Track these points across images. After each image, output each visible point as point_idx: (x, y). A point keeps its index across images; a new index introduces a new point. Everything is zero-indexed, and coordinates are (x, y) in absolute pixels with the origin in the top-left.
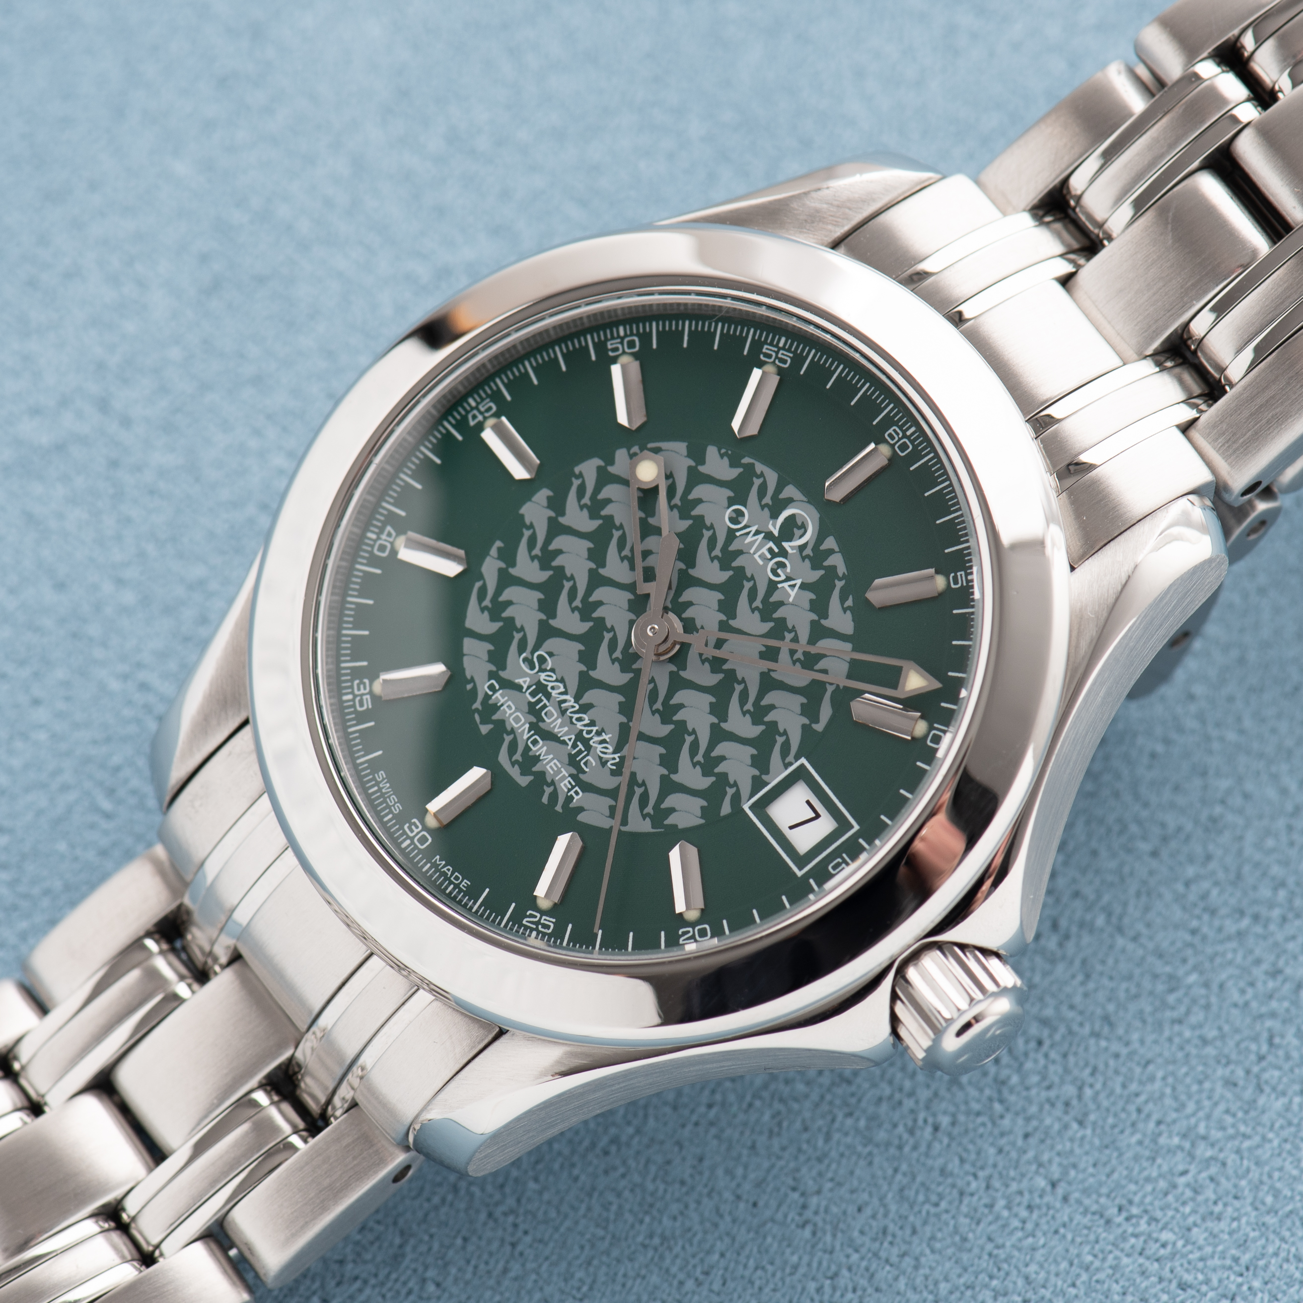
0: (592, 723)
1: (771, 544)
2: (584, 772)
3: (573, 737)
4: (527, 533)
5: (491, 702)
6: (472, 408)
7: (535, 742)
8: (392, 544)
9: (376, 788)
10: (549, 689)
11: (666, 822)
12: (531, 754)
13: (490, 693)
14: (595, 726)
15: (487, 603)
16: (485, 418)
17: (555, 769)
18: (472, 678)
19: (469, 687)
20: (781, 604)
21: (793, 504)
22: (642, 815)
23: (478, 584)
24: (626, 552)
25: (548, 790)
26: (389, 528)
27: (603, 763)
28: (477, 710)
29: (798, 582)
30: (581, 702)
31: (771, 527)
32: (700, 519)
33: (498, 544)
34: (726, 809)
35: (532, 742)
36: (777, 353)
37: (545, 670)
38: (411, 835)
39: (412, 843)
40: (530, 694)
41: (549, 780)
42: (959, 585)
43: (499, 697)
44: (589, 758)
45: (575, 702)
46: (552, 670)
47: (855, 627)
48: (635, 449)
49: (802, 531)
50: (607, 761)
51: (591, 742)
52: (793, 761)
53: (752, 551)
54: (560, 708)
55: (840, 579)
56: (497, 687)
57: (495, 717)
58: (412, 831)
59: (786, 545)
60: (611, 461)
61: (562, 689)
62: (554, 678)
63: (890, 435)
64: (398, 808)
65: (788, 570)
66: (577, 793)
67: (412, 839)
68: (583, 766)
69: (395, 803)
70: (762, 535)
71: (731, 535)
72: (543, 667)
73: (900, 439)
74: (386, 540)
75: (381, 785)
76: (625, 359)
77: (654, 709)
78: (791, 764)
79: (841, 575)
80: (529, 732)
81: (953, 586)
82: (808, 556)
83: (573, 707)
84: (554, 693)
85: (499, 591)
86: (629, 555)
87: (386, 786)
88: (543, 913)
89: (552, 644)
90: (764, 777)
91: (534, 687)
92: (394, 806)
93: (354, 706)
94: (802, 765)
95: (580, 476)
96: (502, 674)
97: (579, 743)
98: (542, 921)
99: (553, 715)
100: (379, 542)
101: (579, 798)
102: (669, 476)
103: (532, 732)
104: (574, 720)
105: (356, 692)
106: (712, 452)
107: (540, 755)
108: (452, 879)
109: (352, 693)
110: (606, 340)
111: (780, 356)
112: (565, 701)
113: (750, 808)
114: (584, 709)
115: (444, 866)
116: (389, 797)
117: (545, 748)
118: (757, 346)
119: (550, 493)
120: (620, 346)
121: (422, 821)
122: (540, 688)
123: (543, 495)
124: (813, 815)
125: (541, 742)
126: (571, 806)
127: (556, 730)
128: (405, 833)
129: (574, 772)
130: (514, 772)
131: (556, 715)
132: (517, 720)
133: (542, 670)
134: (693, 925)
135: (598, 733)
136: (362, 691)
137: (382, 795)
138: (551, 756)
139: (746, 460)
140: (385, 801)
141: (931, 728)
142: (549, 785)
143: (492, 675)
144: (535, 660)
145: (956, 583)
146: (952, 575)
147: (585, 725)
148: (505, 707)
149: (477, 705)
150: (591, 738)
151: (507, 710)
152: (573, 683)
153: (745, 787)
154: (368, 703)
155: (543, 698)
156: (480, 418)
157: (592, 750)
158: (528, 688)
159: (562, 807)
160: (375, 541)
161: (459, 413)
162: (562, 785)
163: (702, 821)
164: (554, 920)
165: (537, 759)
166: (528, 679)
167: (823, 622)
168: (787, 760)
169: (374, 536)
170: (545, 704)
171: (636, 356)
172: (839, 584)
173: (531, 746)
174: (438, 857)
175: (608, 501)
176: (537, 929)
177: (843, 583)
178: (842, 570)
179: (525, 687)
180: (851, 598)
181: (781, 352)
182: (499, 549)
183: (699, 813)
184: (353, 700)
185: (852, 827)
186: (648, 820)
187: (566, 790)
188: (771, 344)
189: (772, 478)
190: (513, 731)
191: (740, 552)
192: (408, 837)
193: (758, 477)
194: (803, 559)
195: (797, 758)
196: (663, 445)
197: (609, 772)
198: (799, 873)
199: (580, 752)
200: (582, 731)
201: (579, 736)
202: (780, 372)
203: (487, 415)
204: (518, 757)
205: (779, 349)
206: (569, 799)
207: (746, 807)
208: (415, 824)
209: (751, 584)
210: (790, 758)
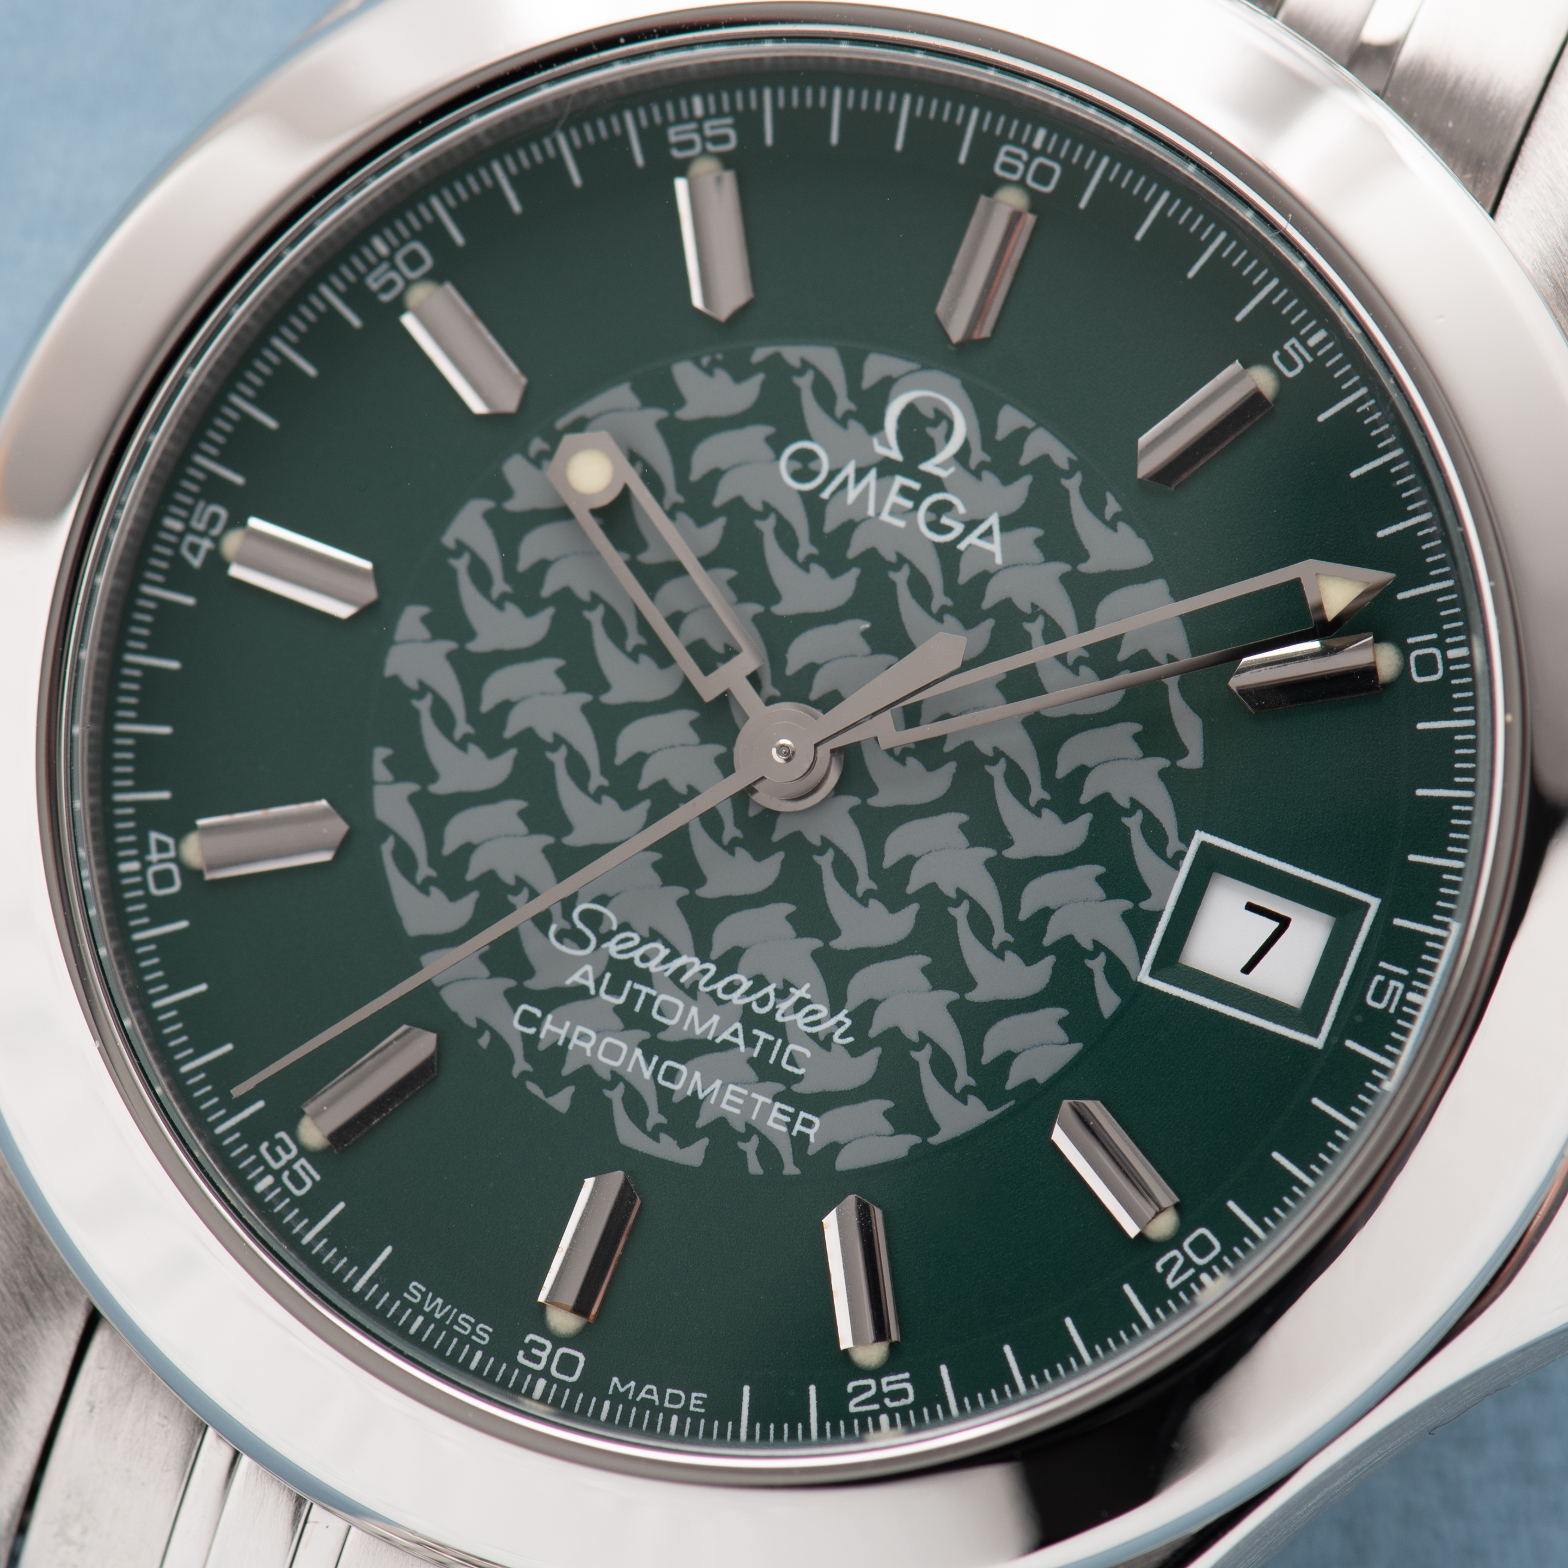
0: (759, 982)
1: (900, 481)
2: (799, 1078)
3: (738, 1026)
4: (424, 706)
5: (542, 1047)
6: (181, 535)
7: (672, 1075)
8: (177, 860)
9: (420, 1319)
10: (637, 963)
11: (1010, 1085)
12: (676, 1099)
13: (532, 1031)
14: (767, 984)
15: (424, 871)
16: (217, 540)
17: (740, 1101)
18: (480, 1021)
19: (484, 1041)
20: (984, 578)
21: (896, 388)
22: (956, 1096)
23: (387, 847)
24: (634, 639)
25: (750, 1147)
26: (154, 836)
27: (825, 1042)
28: (524, 1075)
29: (993, 521)
30: (715, 954)
31: (881, 451)
32: (737, 506)
33: (381, 753)
34: (1108, 1001)
35: (665, 1078)
36: (700, 130)
37: (610, 935)
38: (539, 1367)
39: (551, 1380)
40: (607, 992)
41: (741, 1128)
42: (1301, 366)
43: (552, 1029)
44: (791, 1047)
45: (703, 962)
46: (624, 927)
47: (1150, 546)
48: (537, 445)
49: (943, 426)
50: (830, 1036)
51: (779, 1017)
52: (1181, 846)
53: (871, 512)
54: (681, 986)
55: (1069, 475)
56: (538, 1013)
57: (566, 1071)
58: (537, 1360)
59: (928, 467)
60: (502, 490)
61: (664, 952)
62: (637, 940)
63: (1006, 167)
64: (484, 1333)
65: (961, 509)
66: (808, 1123)
67: (545, 1373)
68: (790, 1068)
69: (474, 1326)
70: (873, 474)
71: (813, 503)
72: (603, 929)
73: (1027, 165)
74: (161, 861)
75: (427, 1309)
76: (419, 294)
77: (860, 893)
78: (1181, 855)
79: (1064, 465)
80: (648, 1061)
81: (1290, 374)
82: (982, 466)
83: (704, 972)
84: (653, 966)
85: (434, 839)
86: (641, 641)
87: (437, 1306)
88: (876, 1373)
90: (1145, 905)
91: (608, 976)
92: (474, 1332)
93: (286, 1192)
94: (1204, 846)
95: (461, 548)
96: (531, 984)
97: (755, 1032)
98: (886, 1389)
99: (676, 1007)
100: (151, 871)
101: (817, 1130)
102: (633, 458)
103: (655, 1059)
104: (721, 995)
105: (276, 1166)
106: (685, 373)
107: (695, 1093)
108: (667, 1404)
109: (268, 1170)
110: (361, 277)
111: (709, 133)
112: (682, 970)
113: (1153, 974)
114: (729, 963)
115: (638, 1391)
116: (455, 1321)
117: (697, 1075)
118: (654, 138)
119: (424, 610)
120: (393, 275)
121: (546, 1332)
122: (621, 972)
123: (411, 620)
124: (1274, 925)
125: (682, 1068)
126: (811, 1151)
127: (698, 1031)
128: (525, 1370)
129: (780, 1087)
130: (667, 1149)
131: (681, 1005)
132: (612, 1052)
133: (604, 938)
134: (1175, 1241)
135: (782, 994)
136: (285, 1158)
137: (440, 1325)
138: (718, 1083)
139: (760, 354)
140: (452, 1334)
141: (1405, 651)
142: (746, 1138)
143: (514, 998)
144: (580, 925)
145: (1291, 364)
146: (1276, 355)
147: (748, 993)
148: (575, 1041)
149: (521, 1065)
150: (774, 1010)
151: (582, 1044)
152: (679, 929)
153: (1122, 943)
154: (310, 1174)
155: (637, 986)
156: (206, 544)
157: (789, 1031)
158: (598, 982)
159: (796, 1163)
160: (142, 872)
161: (162, 557)
162: (770, 1123)
163: (1077, 1047)
164: (907, 1375)
165: (693, 1103)
166: (588, 968)
167: (1083, 568)
168: (1170, 852)
169: (135, 866)
170: (648, 995)
171: (436, 276)
172: (1073, 484)
173: (668, 1084)
174: (615, 1380)
175: (542, 567)
176: (884, 1409)
177: (1078, 478)
178: (1061, 455)
179: (591, 984)
180: (1110, 497)
181: (707, 125)
182: (388, 762)
183: (1061, 1035)
184: (278, 1182)
185: (1367, 906)
186: (972, 1099)
187: (784, 1129)
188: (679, 120)
189: (827, 360)
190: (616, 1077)
191: (849, 527)
192: (537, 1375)
193: (801, 372)
194: (977, 474)
195: (1186, 838)
196: (586, 409)
197: (845, 1054)
198: (1318, 1043)
199: (768, 1046)
200: (748, 1006)
201: (749, 1018)
202: (727, 161)
203: (216, 531)
204: (655, 1117)
205: (700, 121)
206: (800, 1142)
207: (1144, 977)
208: (534, 1344)
209: (905, 571)
210: (1174, 845)
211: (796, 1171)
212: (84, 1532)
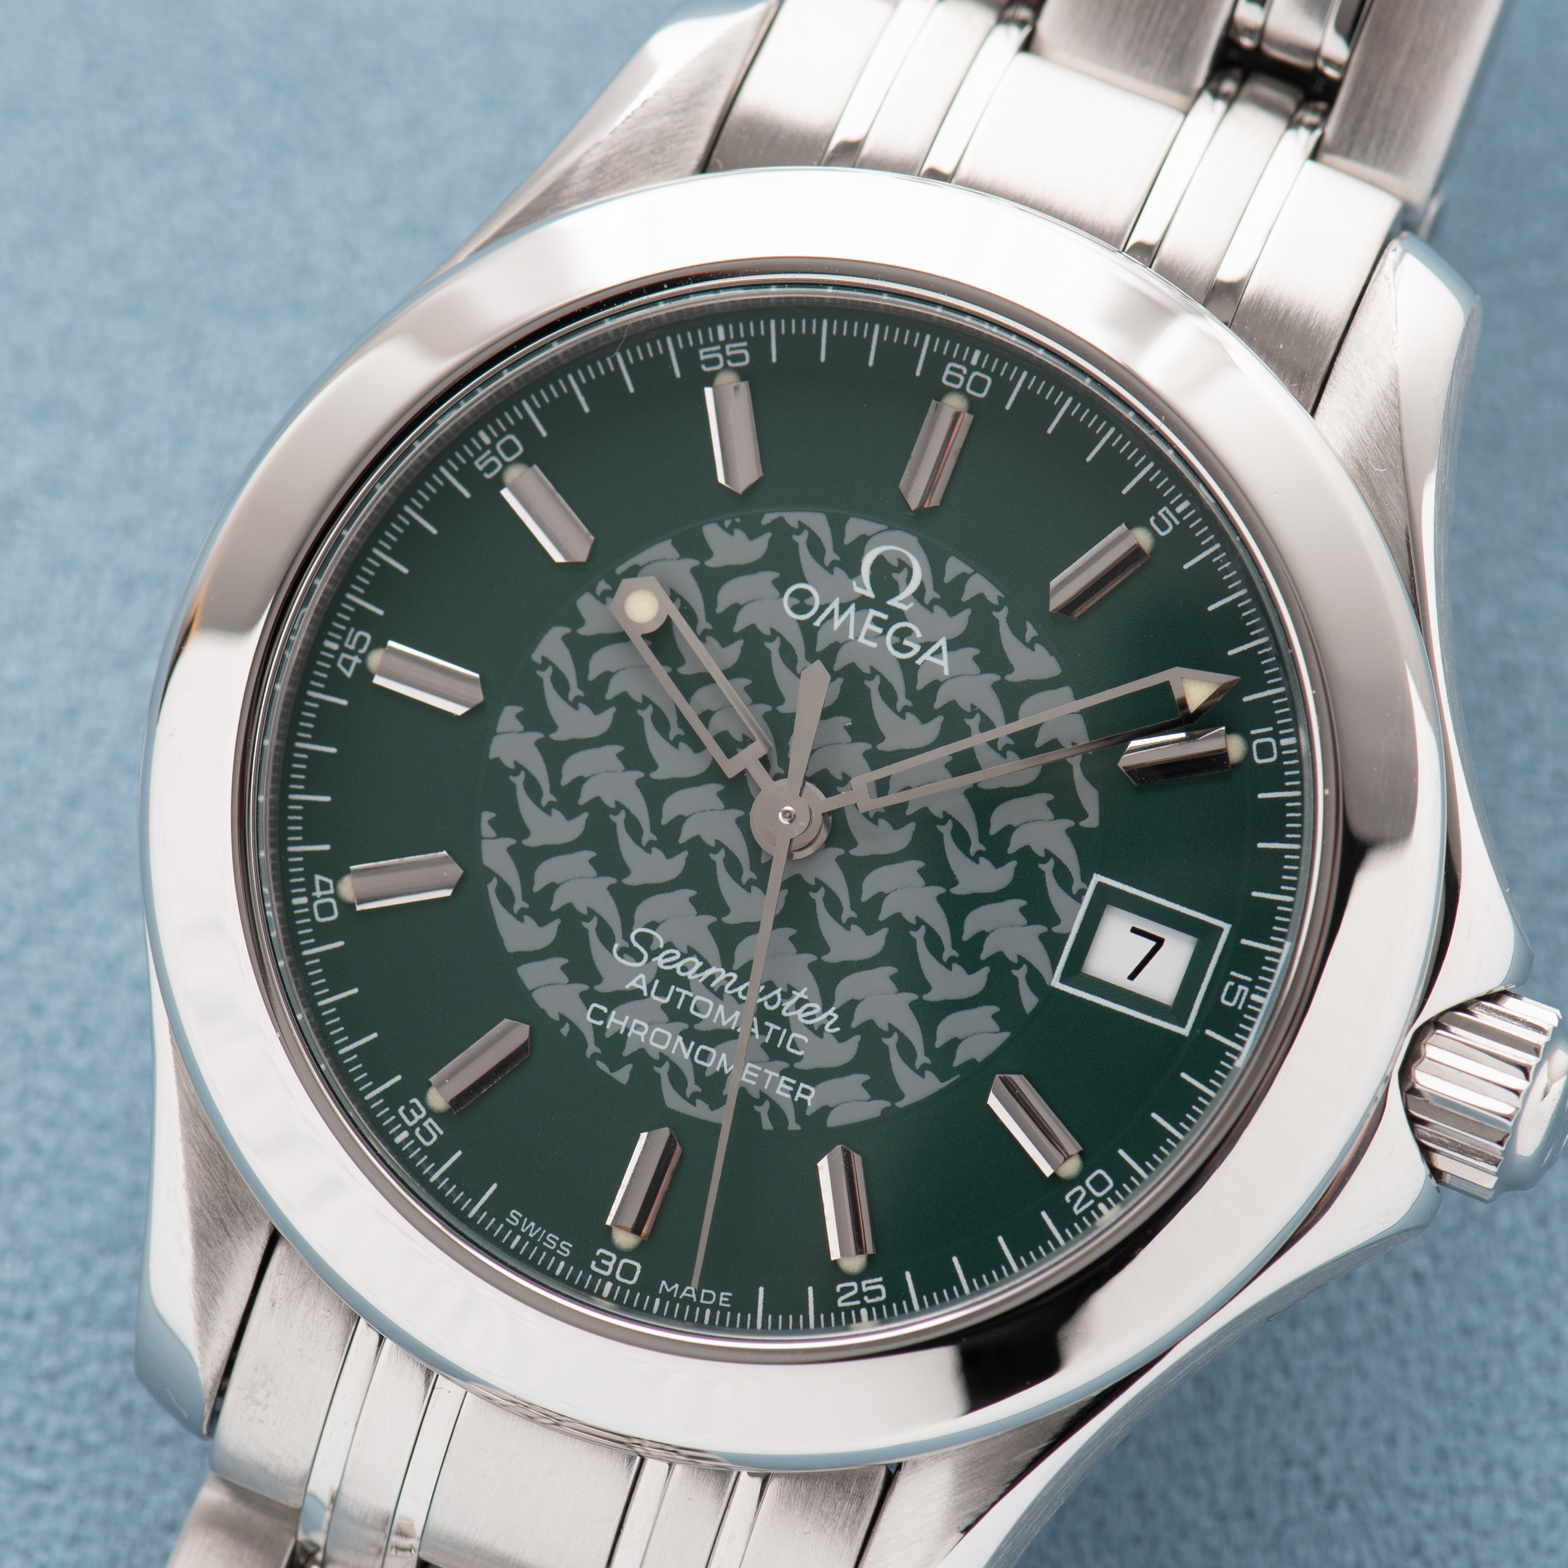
0: (770, 986)
1: (872, 613)
2: (800, 1058)
3: (754, 1019)
4: (519, 780)
5: (608, 1035)
6: (337, 654)
7: (704, 1056)
8: (335, 896)
9: (518, 1238)
10: (679, 972)
11: (957, 1063)
12: (708, 1074)
13: (601, 1023)
14: (776, 988)
15: (520, 904)
16: (363, 657)
17: (756, 1075)
18: (561, 1016)
19: (565, 1030)
20: (935, 685)
21: (869, 543)
22: (916, 1071)
23: (492, 886)
24: (675, 731)
25: (763, 1110)
26: (318, 878)
27: (819, 1031)
28: (595, 1056)
29: (942, 643)
30: (736, 967)
31: (859, 590)
32: (751, 632)
33: (487, 816)
34: (1029, 1001)
35: (700, 1058)
36: (722, 351)
37: (658, 952)
38: (607, 1273)
39: (616, 1283)
40: (656, 994)
41: (757, 1096)
42: (1171, 527)
43: (615, 1021)
44: (793, 1035)
45: (727, 972)
46: (669, 945)
47: (1059, 661)
48: (602, 586)
49: (905, 572)
50: (822, 1027)
51: (784, 1013)
52: (1083, 886)
53: (851, 636)
54: (711, 990)
55: (998, 608)
56: (605, 1010)
57: (626, 1052)
58: (606, 1268)
59: (893, 602)
60: (576, 620)
61: (699, 964)
62: (678, 955)
63: (950, 378)
64: (566, 1248)
65: (918, 634)
66: (806, 1092)
67: (612, 1278)
68: (793, 1051)
69: (558, 1243)
70: (853, 607)
71: (808, 630)
72: (653, 947)
73: (967, 377)
74: (323, 897)
75: (523, 1230)
76: (514, 474)
77: (844, 920)
78: (1083, 892)
79: (995, 602)
80: (687, 1046)
81: (1163, 534)
82: (934, 602)
83: (729, 979)
84: (690, 975)
85: (527, 880)
86: (681, 732)
87: (531, 1228)
88: (858, 1278)
89: (646, 910)
90: (1056, 929)
91: (657, 982)
92: (558, 1247)
93: (418, 1143)
94: (1100, 885)
95: (546, 663)
96: (598, 988)
97: (767, 1024)
98: (865, 1289)
99: (707, 1006)
100: (316, 904)
101: (813, 1097)
102: (674, 596)
103: (692, 1044)
104: (741, 996)
105: (410, 1124)
106: (712, 533)
107: (722, 1069)
108: (702, 1301)
109: (405, 1127)
110: (471, 461)
111: (729, 353)
112: (712, 978)
113: (1062, 981)
114: (746, 973)
115: (680, 1291)
116: (544, 1239)
117: (724, 1056)
118: (688, 357)
119: (519, 709)
120: (494, 459)
121: (612, 1247)
122: (667, 979)
123: (509, 717)
124: (1153, 944)
125: (713, 1051)
126: (809, 1112)
127: (724, 1023)
128: (596, 1276)
129: (785, 1065)
130: (701, 1111)
131: (711, 1004)
132: (660, 1039)
133: (653, 954)
134: (1079, 1180)
135: (787, 995)
136: (417, 1118)
137: (533, 1242)
138: (739, 1062)
139: (768, 518)
140: (542, 1249)
141: (1249, 740)
142: (760, 1102)
143: (587, 998)
144: (636, 944)
145: (1164, 527)
146: (1152, 519)
147: (761, 995)
148: (632, 1030)
149: (592, 1049)
150: (781, 1008)
151: (638, 1033)
152: (710, 947)
153: (1039, 958)
154: (436, 1130)
155: (678, 990)
156: (356, 660)
157: (792, 1023)
158: (650, 987)
159: (798, 1121)
160: (309, 905)
161: (322, 669)
162: (778, 1091)
163: (1006, 1035)
164: (880, 1279)
165: (721, 1076)
166: (642, 976)
167: (1009, 678)
168: (1075, 890)
169: (304, 900)
170: (686, 996)
171: (526, 460)
172: (1002, 615)
173: (702, 1063)
174: (664, 1283)
175: (607, 676)
176: (864, 1304)
177: (1005, 611)
178: (993, 594)
180: (1029, 625)
181: (728, 347)
182: (492, 823)
183: (994, 1026)
184: (412, 1136)
185: (1221, 930)
186: (928, 1074)
187: (788, 1096)
188: (707, 344)
189: (818, 522)
190: (663, 1058)
191: (835, 647)
192: (605, 1279)
193: (798, 532)
194: (930, 608)
195: (1087, 880)
196: (638, 559)
197: (834, 1040)
198: (1185, 1031)
199: (776, 1034)
200: (761, 1005)
201: (762, 1014)
202: (743, 374)
203: (362, 651)
204: (692, 1088)
205: (723, 344)
206: (801, 1105)
207: (1056, 983)
208: (603, 1256)
209: (877, 680)
210: (1077, 885)
211: (798, 1127)
212: (268, 1396)
